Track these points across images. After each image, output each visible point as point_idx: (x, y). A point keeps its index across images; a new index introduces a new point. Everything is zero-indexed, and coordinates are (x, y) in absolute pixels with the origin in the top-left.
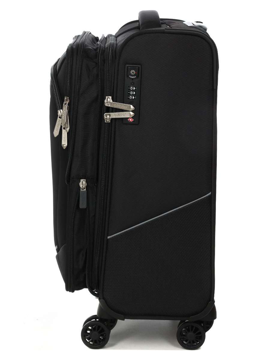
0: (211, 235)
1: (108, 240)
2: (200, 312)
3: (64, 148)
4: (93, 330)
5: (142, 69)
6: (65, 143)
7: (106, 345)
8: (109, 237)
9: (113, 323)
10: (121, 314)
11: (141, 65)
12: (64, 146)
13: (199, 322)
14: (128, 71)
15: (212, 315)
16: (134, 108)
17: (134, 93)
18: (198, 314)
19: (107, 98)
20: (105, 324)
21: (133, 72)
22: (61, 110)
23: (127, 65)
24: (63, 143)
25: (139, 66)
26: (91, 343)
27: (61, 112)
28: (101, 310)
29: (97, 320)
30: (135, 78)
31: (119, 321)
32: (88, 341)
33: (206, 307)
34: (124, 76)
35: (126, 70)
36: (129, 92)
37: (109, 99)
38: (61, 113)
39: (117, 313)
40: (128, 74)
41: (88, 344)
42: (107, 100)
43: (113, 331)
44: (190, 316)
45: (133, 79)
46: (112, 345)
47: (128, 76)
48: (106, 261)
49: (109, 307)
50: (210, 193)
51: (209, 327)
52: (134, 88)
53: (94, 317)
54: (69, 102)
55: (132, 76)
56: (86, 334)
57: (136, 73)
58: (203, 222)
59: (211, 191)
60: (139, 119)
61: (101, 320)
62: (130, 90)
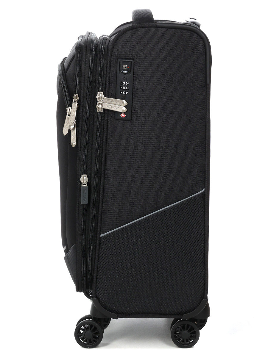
0: (205, 232)
1: (100, 238)
2: (194, 310)
3: (74, 147)
4: (85, 329)
5: (134, 63)
6: (74, 141)
7: (99, 345)
8: (101, 235)
9: (106, 323)
10: (114, 313)
11: (133, 60)
12: (73, 144)
13: (193, 320)
14: (121, 66)
15: (206, 312)
16: (127, 103)
17: (127, 88)
18: (191, 312)
19: (99, 94)
20: (98, 324)
21: (125, 66)
22: (70, 108)
23: (120, 60)
24: (72, 141)
25: (132, 61)
26: (85, 343)
27: (69, 109)
28: (94, 309)
29: (91, 319)
30: (128, 73)
31: (113, 320)
32: (82, 341)
33: (199, 305)
34: (117, 71)
35: (118, 65)
36: (121, 87)
37: (100, 95)
38: (70, 111)
39: (110, 312)
40: (121, 69)
41: (83, 344)
42: (99, 96)
43: (106, 331)
44: (184, 314)
45: (125, 74)
46: (105, 345)
47: (120, 71)
48: (98, 259)
49: (102, 306)
50: (204, 190)
51: (203, 325)
52: (127, 83)
53: (88, 317)
54: (78, 99)
55: (125, 70)
56: (80, 334)
57: (128, 67)
58: (197, 219)
59: (205, 188)
60: (132, 114)
61: (95, 319)
62: (122, 85)
